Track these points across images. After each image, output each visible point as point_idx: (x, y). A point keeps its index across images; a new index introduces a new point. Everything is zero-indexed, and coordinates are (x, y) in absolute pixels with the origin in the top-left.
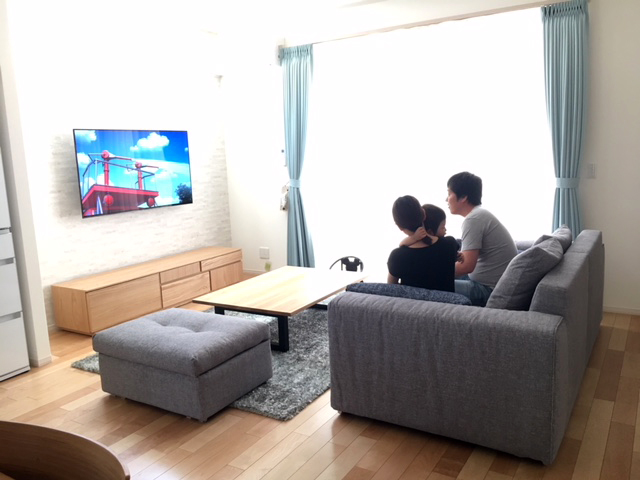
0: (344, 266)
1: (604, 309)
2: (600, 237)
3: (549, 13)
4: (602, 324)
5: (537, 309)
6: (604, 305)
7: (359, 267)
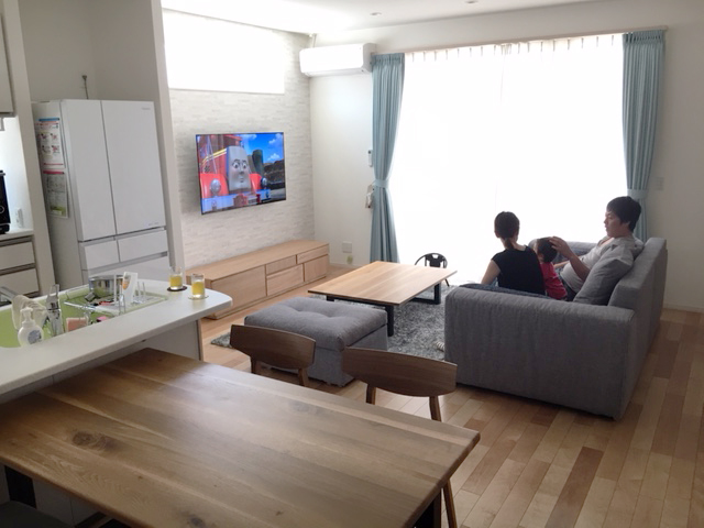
0: (428, 262)
1: (664, 306)
2: (665, 244)
3: (630, 40)
4: (662, 318)
5: (615, 304)
6: (665, 302)
7: (442, 264)
